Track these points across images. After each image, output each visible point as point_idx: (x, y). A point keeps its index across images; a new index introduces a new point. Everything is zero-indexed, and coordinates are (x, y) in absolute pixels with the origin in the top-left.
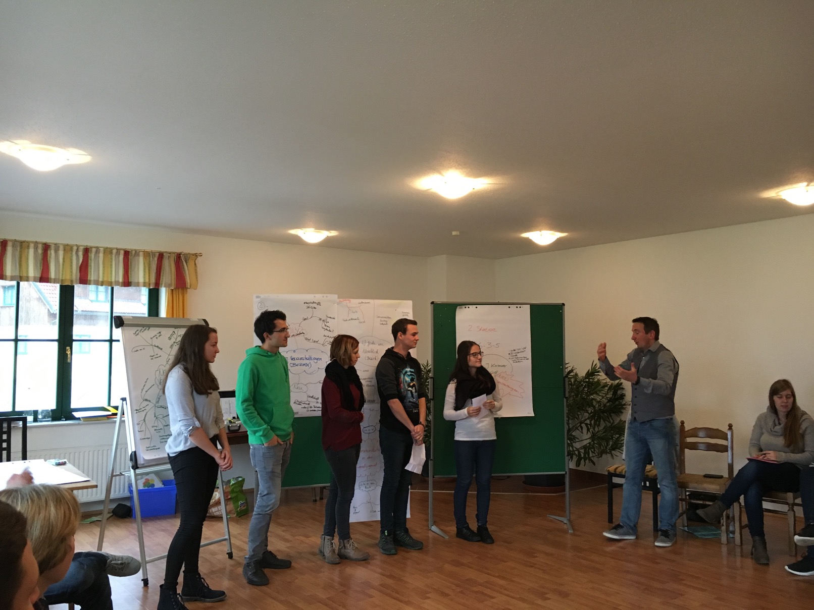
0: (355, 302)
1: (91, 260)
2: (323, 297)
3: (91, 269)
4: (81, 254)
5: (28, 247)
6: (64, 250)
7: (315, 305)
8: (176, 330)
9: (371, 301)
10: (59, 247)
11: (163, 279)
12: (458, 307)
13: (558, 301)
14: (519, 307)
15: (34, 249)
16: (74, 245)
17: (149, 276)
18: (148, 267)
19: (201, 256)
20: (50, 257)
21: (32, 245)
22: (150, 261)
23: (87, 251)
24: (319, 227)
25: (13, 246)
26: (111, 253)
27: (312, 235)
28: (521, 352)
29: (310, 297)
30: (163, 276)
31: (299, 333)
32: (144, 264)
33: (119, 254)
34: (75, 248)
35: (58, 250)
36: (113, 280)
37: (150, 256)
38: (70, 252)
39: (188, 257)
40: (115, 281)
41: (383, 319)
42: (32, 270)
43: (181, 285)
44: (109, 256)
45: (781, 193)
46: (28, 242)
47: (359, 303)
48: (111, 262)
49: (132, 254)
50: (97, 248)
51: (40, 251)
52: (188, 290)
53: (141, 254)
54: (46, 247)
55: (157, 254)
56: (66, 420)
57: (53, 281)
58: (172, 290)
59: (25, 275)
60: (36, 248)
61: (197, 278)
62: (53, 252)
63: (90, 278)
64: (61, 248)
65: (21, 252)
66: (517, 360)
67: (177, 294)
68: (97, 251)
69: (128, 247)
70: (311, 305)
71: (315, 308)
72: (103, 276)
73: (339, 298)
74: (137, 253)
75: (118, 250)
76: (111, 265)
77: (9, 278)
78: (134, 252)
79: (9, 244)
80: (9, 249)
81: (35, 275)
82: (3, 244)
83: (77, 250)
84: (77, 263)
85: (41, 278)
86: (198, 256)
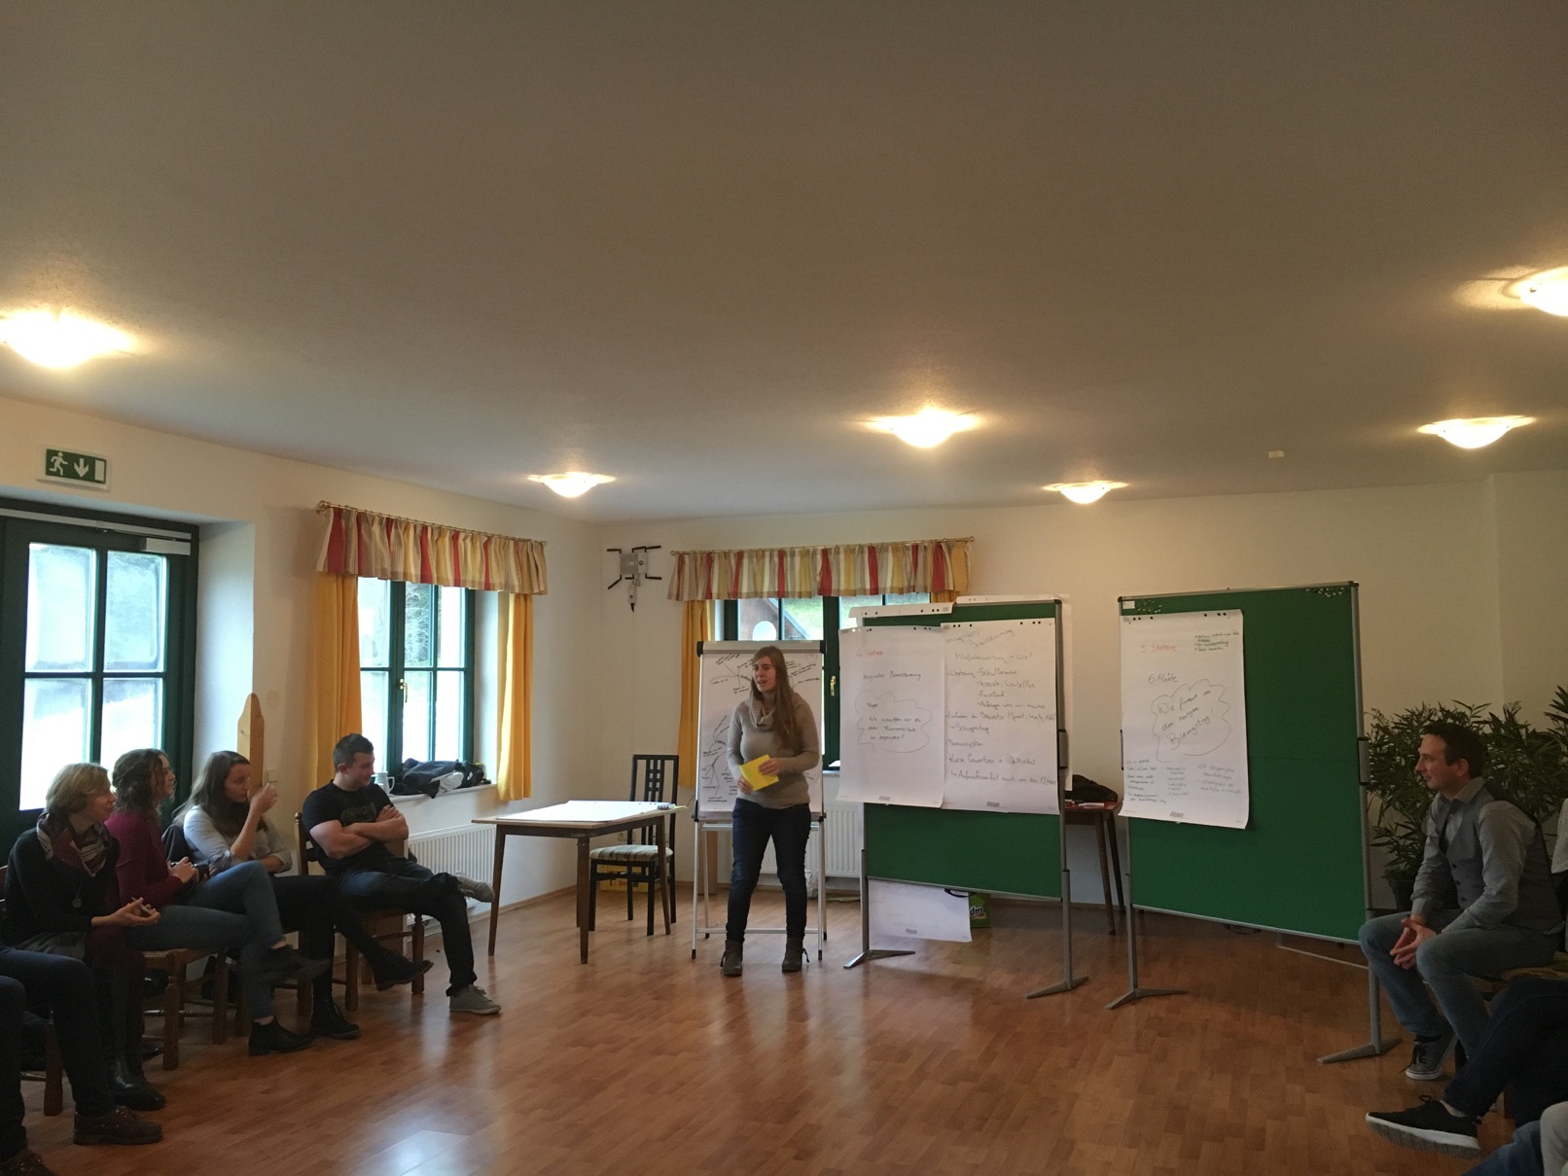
1: (832, 564)
3: (832, 575)
4: (819, 557)
5: (763, 556)
6: (801, 556)
10: (794, 551)
15: (769, 557)
16: (810, 547)
18: (898, 564)
19: (973, 541)
20: (786, 566)
21: (767, 554)
22: (902, 557)
23: (826, 554)
25: (750, 557)
26: (856, 552)
32: (895, 562)
33: (863, 552)
34: (812, 551)
35: (794, 556)
36: (858, 587)
37: (901, 550)
38: (807, 557)
39: (950, 544)
42: (768, 582)
44: (851, 556)
46: (763, 551)
48: (855, 565)
49: (877, 549)
50: (837, 548)
51: (776, 559)
53: (890, 548)
54: (782, 554)
59: (759, 590)
60: (771, 556)
62: (789, 559)
65: (758, 563)
68: (838, 553)
69: (872, 541)
74: (884, 548)
75: (861, 547)
76: (854, 568)
77: (744, 595)
78: (880, 547)
79: (746, 555)
80: (745, 562)
81: (772, 590)
82: (740, 555)
83: (815, 552)
84: (816, 569)
85: (778, 592)
86: (966, 542)
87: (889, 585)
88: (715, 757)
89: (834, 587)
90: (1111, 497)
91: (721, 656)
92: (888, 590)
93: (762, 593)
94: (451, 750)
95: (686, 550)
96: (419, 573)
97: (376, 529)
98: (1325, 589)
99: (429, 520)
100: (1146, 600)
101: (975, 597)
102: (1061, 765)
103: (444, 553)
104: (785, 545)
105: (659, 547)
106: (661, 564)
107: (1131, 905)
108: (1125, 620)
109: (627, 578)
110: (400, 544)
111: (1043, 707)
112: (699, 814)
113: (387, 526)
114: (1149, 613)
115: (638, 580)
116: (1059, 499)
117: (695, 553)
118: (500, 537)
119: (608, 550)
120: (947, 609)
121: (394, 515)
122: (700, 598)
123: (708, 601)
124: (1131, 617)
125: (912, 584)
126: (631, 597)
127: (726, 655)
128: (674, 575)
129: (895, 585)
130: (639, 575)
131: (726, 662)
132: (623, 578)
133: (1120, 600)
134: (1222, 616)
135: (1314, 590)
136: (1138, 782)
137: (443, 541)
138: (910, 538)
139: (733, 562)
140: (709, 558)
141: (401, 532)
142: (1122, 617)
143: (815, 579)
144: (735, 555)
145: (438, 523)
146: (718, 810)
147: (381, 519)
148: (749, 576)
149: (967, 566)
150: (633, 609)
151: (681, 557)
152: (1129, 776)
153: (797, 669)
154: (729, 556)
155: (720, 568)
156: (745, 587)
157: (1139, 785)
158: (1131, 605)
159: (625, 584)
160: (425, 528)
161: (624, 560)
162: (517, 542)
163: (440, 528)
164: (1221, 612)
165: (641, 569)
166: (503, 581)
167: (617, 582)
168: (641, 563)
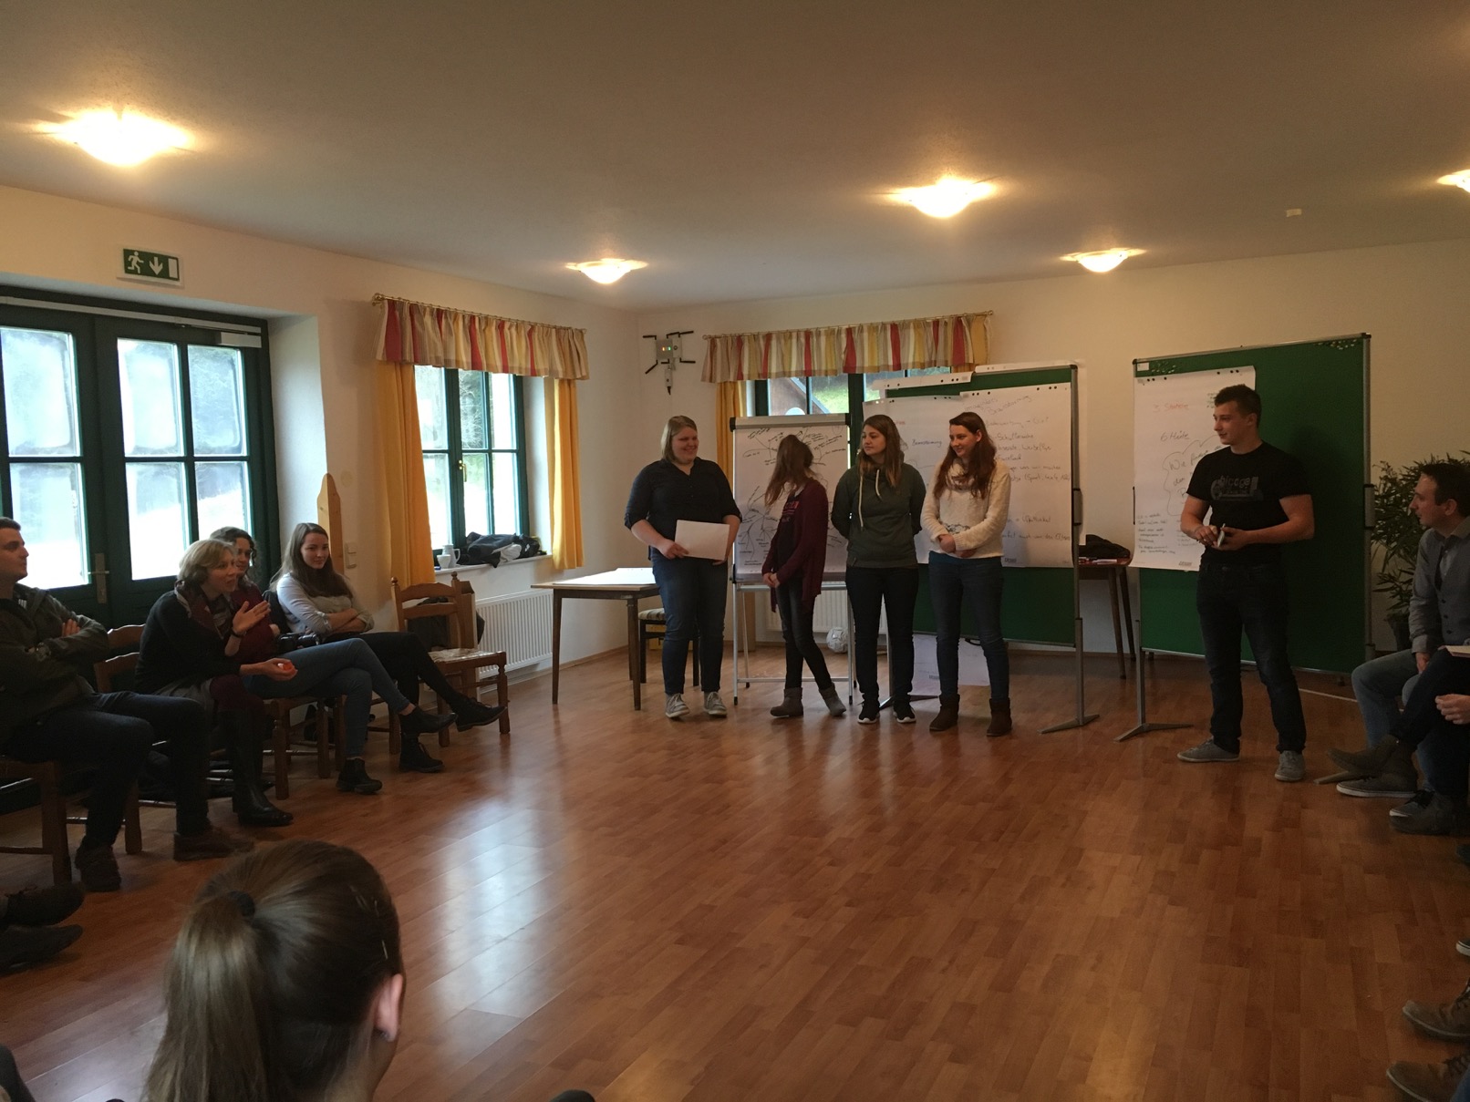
1: (856, 342)
3: (856, 353)
4: (844, 336)
5: (791, 337)
6: (827, 335)
10: (820, 332)
16: (835, 327)
17: (922, 353)
18: (921, 341)
19: (993, 314)
20: (813, 346)
21: (794, 335)
22: (922, 334)
23: (850, 333)
25: (778, 339)
26: (879, 330)
32: (916, 338)
33: (885, 330)
34: (837, 330)
35: (820, 336)
37: (922, 326)
38: (832, 336)
39: (969, 319)
42: (795, 363)
44: (875, 334)
46: (791, 333)
48: (878, 341)
49: (899, 326)
50: (861, 327)
51: (803, 340)
53: (912, 325)
54: (808, 334)
55: (931, 322)
57: (816, 373)
59: (787, 370)
60: (798, 338)
62: (815, 339)
65: (786, 343)
68: (862, 331)
69: (895, 319)
74: (906, 325)
75: (884, 325)
76: (878, 345)
77: (773, 376)
78: (902, 324)
79: (774, 336)
80: (774, 342)
81: (799, 369)
82: (768, 337)
83: (839, 332)
84: (840, 348)
85: (805, 371)
86: (986, 316)
87: (911, 360)
88: (750, 524)
89: (858, 364)
90: (1128, 265)
91: (751, 431)
92: (910, 366)
93: (790, 372)
94: (508, 524)
95: (717, 334)
96: (470, 361)
97: (428, 320)
98: (1337, 341)
99: (476, 311)
100: (1160, 361)
101: (992, 366)
102: (1076, 521)
103: (492, 341)
104: (811, 326)
105: (692, 332)
106: (695, 348)
107: (1141, 649)
108: (1139, 381)
109: (662, 363)
110: (450, 333)
111: (1058, 468)
112: (737, 576)
113: (438, 317)
114: (1162, 374)
115: (673, 364)
116: (1077, 269)
117: (726, 337)
118: (543, 325)
119: (644, 337)
120: (966, 378)
121: (444, 306)
122: (732, 379)
123: (739, 383)
124: (1145, 379)
125: (933, 359)
126: (668, 380)
127: (757, 430)
128: (707, 357)
129: (917, 360)
130: (674, 360)
131: (758, 436)
132: (659, 363)
133: (1135, 362)
134: (1235, 374)
135: (1327, 343)
136: (1148, 535)
137: (490, 331)
138: (931, 314)
139: (762, 343)
140: (739, 341)
141: (451, 323)
142: (1136, 379)
143: (840, 358)
144: (763, 337)
145: (485, 313)
146: (754, 572)
147: (432, 310)
148: (778, 357)
149: (986, 339)
150: (669, 392)
151: (713, 341)
152: (1140, 530)
153: (824, 441)
154: (758, 338)
155: (750, 350)
156: (774, 368)
157: (1150, 538)
158: (1145, 367)
159: (661, 368)
160: (472, 318)
161: (659, 347)
162: (558, 330)
163: (486, 318)
164: (1234, 369)
165: (676, 354)
166: (547, 367)
167: (654, 367)
168: (676, 348)
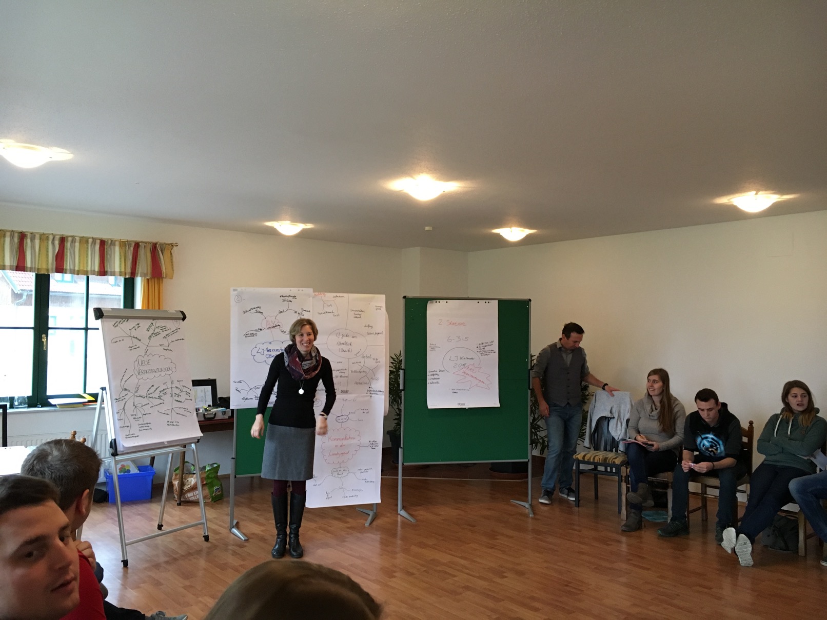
0: (330, 296)
1: (67, 249)
2: (299, 290)
3: (67, 258)
4: (57, 243)
5: (4, 236)
6: (41, 239)
7: (290, 298)
8: (154, 322)
9: (345, 295)
10: (35, 235)
11: (138, 268)
12: (429, 302)
13: (526, 297)
14: (487, 303)
15: (11, 237)
16: (49, 234)
17: (125, 265)
18: (124, 256)
19: (177, 246)
20: (26, 246)
21: (8, 234)
22: (125, 251)
23: (63, 240)
24: (295, 220)
26: (87, 242)
27: (288, 228)
28: (489, 345)
29: (286, 291)
30: (139, 265)
31: (275, 325)
32: (120, 253)
33: (95, 244)
34: (51, 237)
35: (35, 239)
36: (89, 269)
37: (126, 245)
38: (46, 241)
39: (164, 247)
40: (91, 271)
41: (357, 313)
42: (8, 259)
43: (156, 275)
44: (85, 245)
45: (732, 200)
46: (4, 231)
47: (334, 297)
48: (87, 251)
49: (108, 243)
50: (73, 237)
51: (16, 240)
52: (164, 279)
53: (117, 243)
54: (22, 236)
55: (133, 244)
56: (42, 407)
57: (28, 269)
58: (148, 279)
59: (1, 263)
60: (12, 237)
61: (172, 268)
62: (29, 241)
63: (66, 267)
64: (37, 237)
66: (485, 353)
67: (153, 283)
68: (73, 241)
69: (104, 236)
70: (287, 298)
71: (291, 301)
72: (79, 265)
73: (314, 291)
74: (113, 243)
75: (94, 240)
76: (87, 254)
78: (110, 241)
81: (12, 264)
84: (51, 252)
86: (173, 246)
87: (117, 269)
88: (124, 402)
89: (68, 265)
104: (26, 229)
112: (119, 449)
125: (133, 271)
127: (119, 320)
129: (122, 270)
138: (130, 237)
149: (173, 262)
